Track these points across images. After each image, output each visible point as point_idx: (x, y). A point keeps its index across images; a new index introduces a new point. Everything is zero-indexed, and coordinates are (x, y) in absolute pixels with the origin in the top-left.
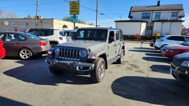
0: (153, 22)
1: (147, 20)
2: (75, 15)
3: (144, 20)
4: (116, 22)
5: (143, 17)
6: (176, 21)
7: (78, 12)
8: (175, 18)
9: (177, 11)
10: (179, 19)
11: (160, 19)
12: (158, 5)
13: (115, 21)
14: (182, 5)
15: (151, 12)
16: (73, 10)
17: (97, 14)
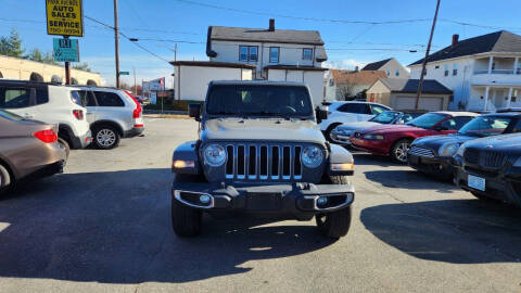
0: (266, 69)
1: (252, 64)
2: (66, 36)
3: (244, 63)
4: (175, 64)
5: (242, 57)
6: (312, 69)
7: (78, 29)
8: (308, 63)
9: (312, 47)
10: (317, 65)
11: (281, 63)
12: (272, 29)
13: (172, 63)
14: (317, 32)
15: (259, 44)
16: (60, 19)
17: (116, 38)
